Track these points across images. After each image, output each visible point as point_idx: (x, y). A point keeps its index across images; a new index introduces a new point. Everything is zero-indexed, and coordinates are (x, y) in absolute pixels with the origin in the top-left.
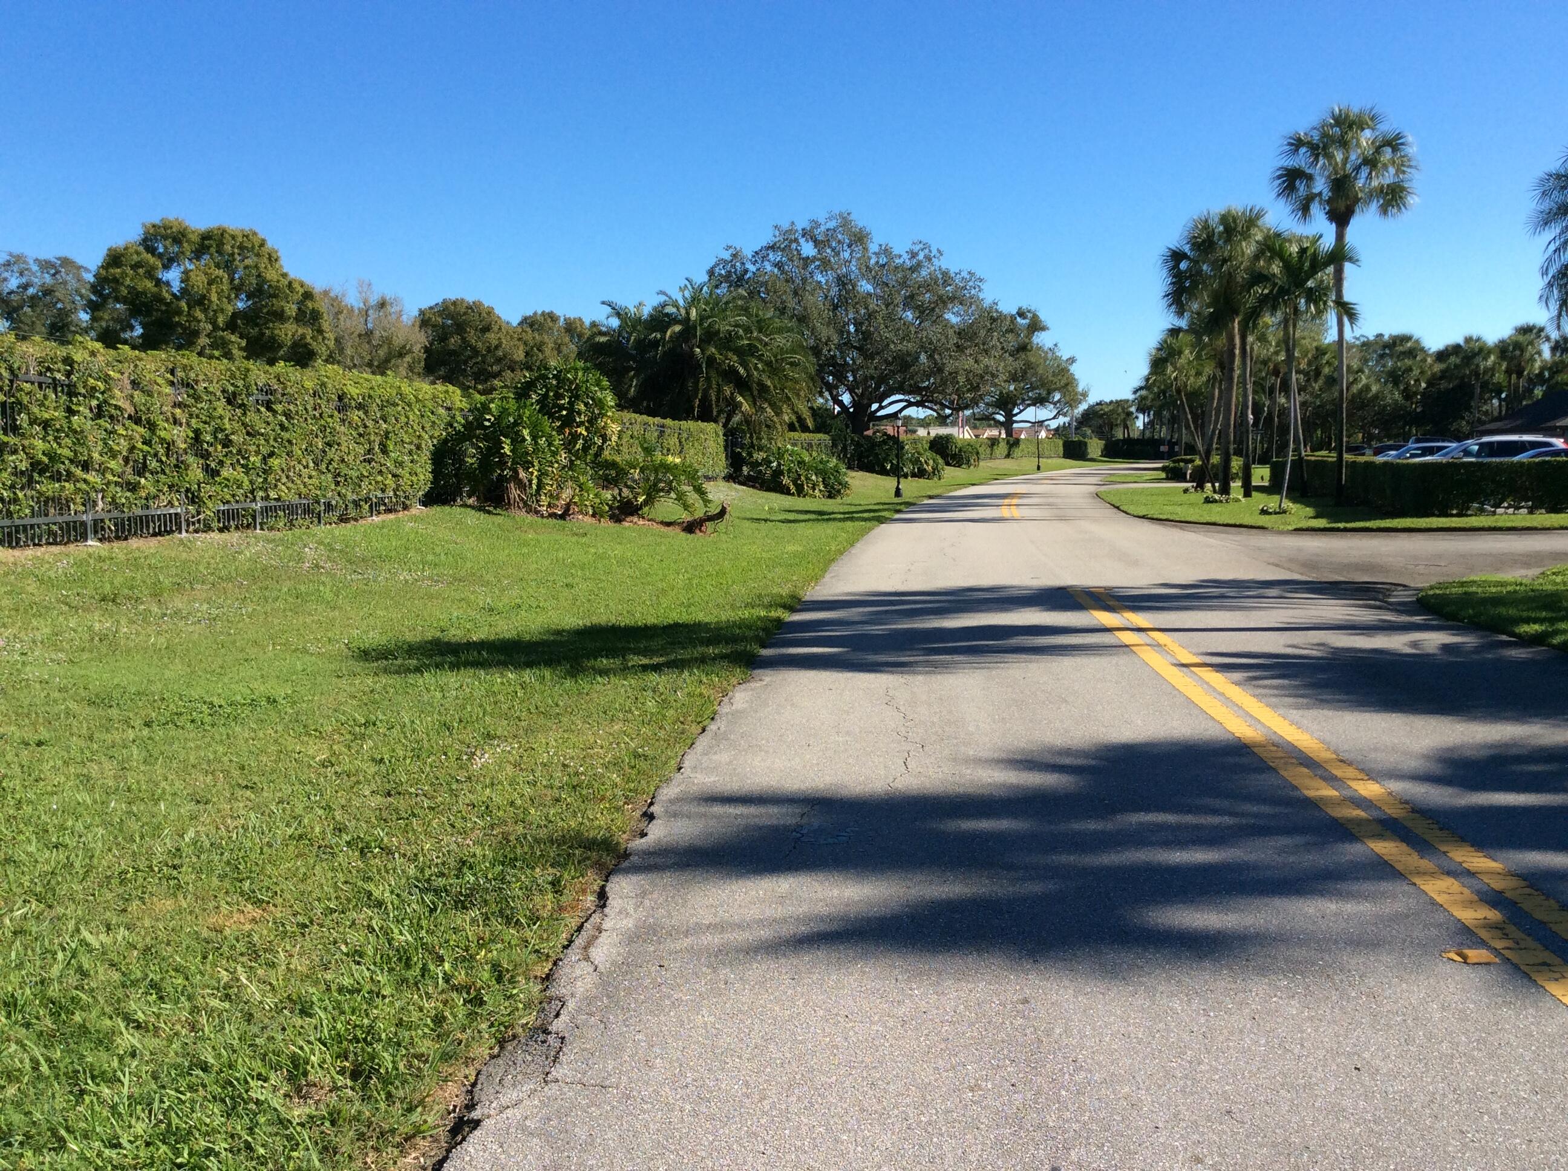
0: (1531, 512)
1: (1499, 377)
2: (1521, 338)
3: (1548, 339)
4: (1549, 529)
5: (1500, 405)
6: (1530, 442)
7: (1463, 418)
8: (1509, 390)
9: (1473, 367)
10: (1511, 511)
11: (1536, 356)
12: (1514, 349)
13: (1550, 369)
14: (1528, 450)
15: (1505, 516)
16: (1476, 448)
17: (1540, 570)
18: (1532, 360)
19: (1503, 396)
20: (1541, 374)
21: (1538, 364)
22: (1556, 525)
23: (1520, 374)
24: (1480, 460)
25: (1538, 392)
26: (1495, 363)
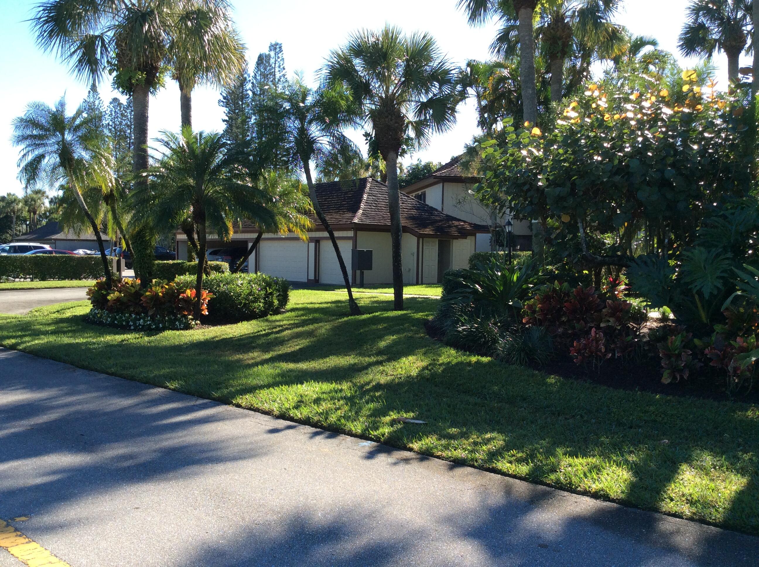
0: (32, 281)
1: (25, 214)
2: (35, 196)
3: (47, 197)
4: (39, 289)
5: (27, 227)
6: (34, 247)
7: (8, 233)
8: (30, 221)
9: (11, 208)
10: (22, 280)
11: (42, 205)
12: (32, 201)
13: (49, 211)
14: (32, 250)
15: (19, 283)
16: (8, 248)
17: (30, 310)
18: (40, 206)
19: (28, 223)
20: (45, 214)
21: (43, 209)
22: (43, 287)
23: (35, 213)
24: (9, 255)
25: (44, 222)
26: (22, 207)
